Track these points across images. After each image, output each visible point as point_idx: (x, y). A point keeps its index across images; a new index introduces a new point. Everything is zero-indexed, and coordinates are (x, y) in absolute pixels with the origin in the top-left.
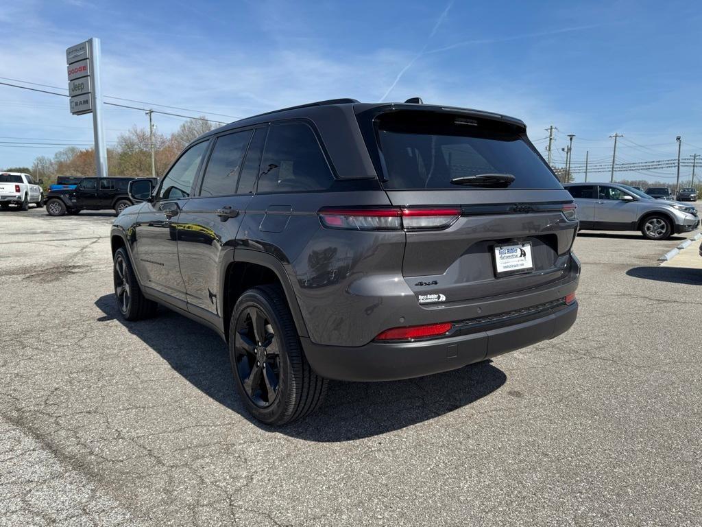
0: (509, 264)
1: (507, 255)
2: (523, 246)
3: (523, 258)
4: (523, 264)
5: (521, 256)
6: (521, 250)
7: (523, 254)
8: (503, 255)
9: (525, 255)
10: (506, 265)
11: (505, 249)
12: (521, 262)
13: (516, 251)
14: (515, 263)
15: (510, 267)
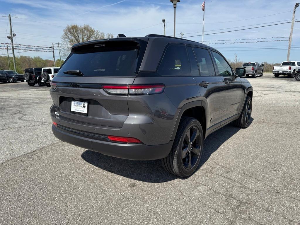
0: (78, 109)
1: (77, 105)
2: (85, 103)
3: (84, 108)
4: (83, 111)
5: (83, 107)
6: (84, 104)
7: (84, 106)
8: (75, 105)
9: (85, 107)
10: (76, 109)
11: (76, 102)
12: (83, 110)
13: (81, 104)
14: (80, 110)
15: (78, 110)
